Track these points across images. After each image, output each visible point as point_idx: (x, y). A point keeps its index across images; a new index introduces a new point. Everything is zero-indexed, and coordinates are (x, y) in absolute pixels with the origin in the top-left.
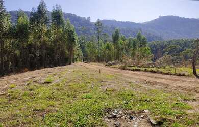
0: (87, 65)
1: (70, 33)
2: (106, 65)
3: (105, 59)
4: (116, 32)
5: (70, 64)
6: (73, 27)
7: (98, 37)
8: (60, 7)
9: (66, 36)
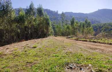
0: (56, 38)
1: (47, 20)
2: (67, 38)
3: (66, 34)
4: (73, 19)
5: (47, 37)
6: (48, 17)
7: (63, 22)
8: (41, 5)
9: (45, 22)
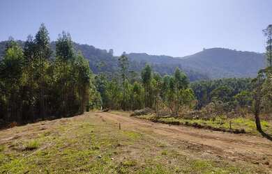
1: (82, 70)
2: (132, 115)
3: (132, 106)
4: (147, 69)
5: (82, 113)
6: (86, 63)
7: (123, 75)
8: (69, 35)
9: (77, 74)
